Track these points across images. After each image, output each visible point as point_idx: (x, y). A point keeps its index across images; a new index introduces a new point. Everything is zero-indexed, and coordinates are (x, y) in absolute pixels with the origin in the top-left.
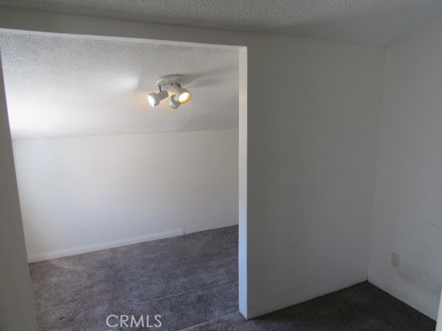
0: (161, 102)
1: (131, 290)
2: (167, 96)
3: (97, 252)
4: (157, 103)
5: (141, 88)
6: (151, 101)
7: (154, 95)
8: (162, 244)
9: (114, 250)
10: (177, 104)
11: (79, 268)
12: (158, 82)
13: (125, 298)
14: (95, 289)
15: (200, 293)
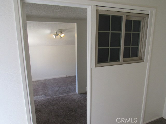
0: (57, 37)
1: (49, 89)
2: (58, 35)
3: (40, 80)
4: (55, 37)
5: (51, 33)
6: (54, 36)
7: (55, 35)
8: (60, 79)
9: (45, 80)
10: (61, 37)
11: (35, 84)
12: (56, 31)
13: (47, 91)
14: (39, 89)
15: (68, 90)
